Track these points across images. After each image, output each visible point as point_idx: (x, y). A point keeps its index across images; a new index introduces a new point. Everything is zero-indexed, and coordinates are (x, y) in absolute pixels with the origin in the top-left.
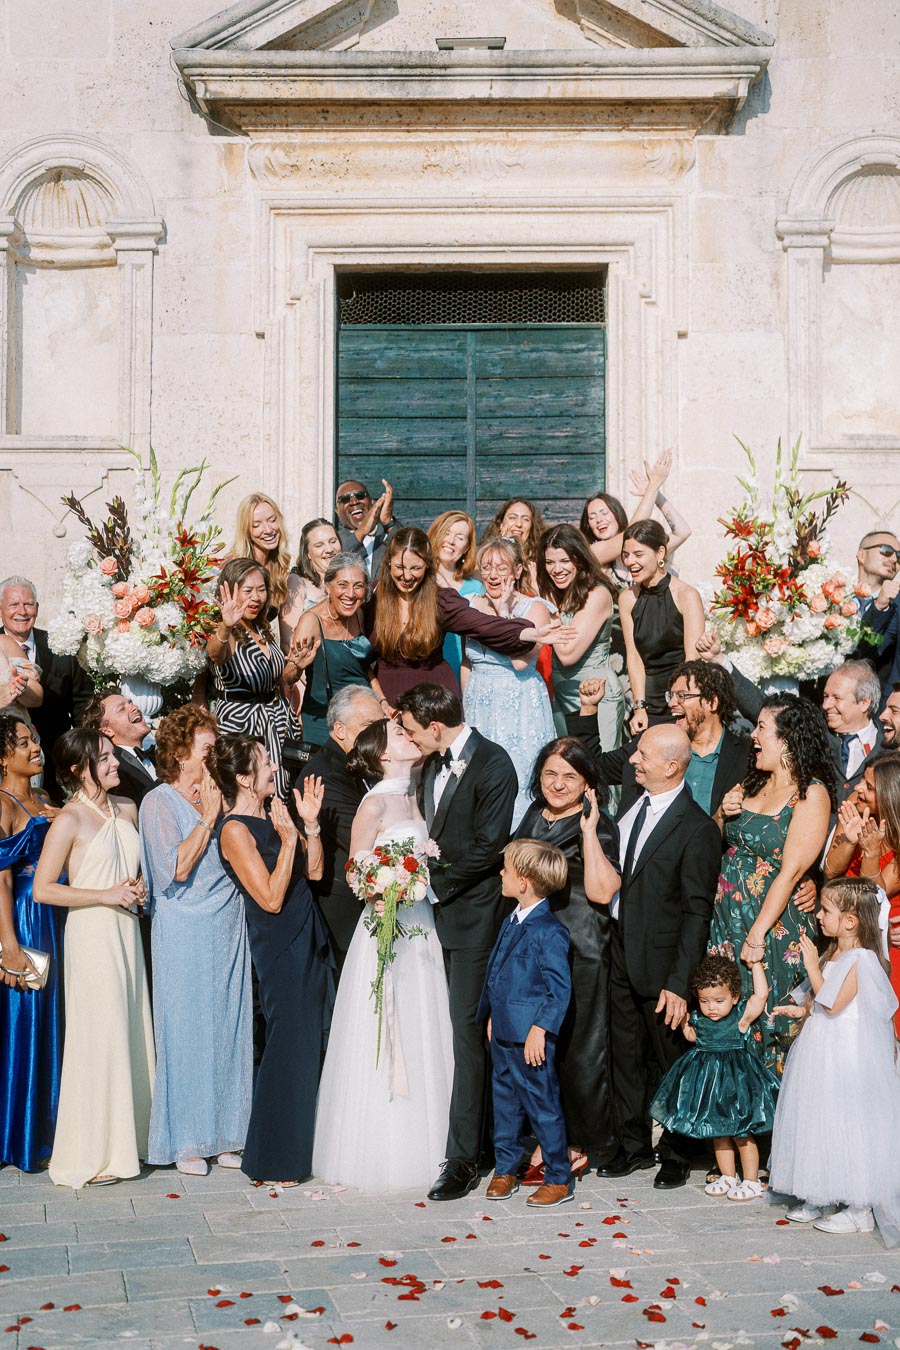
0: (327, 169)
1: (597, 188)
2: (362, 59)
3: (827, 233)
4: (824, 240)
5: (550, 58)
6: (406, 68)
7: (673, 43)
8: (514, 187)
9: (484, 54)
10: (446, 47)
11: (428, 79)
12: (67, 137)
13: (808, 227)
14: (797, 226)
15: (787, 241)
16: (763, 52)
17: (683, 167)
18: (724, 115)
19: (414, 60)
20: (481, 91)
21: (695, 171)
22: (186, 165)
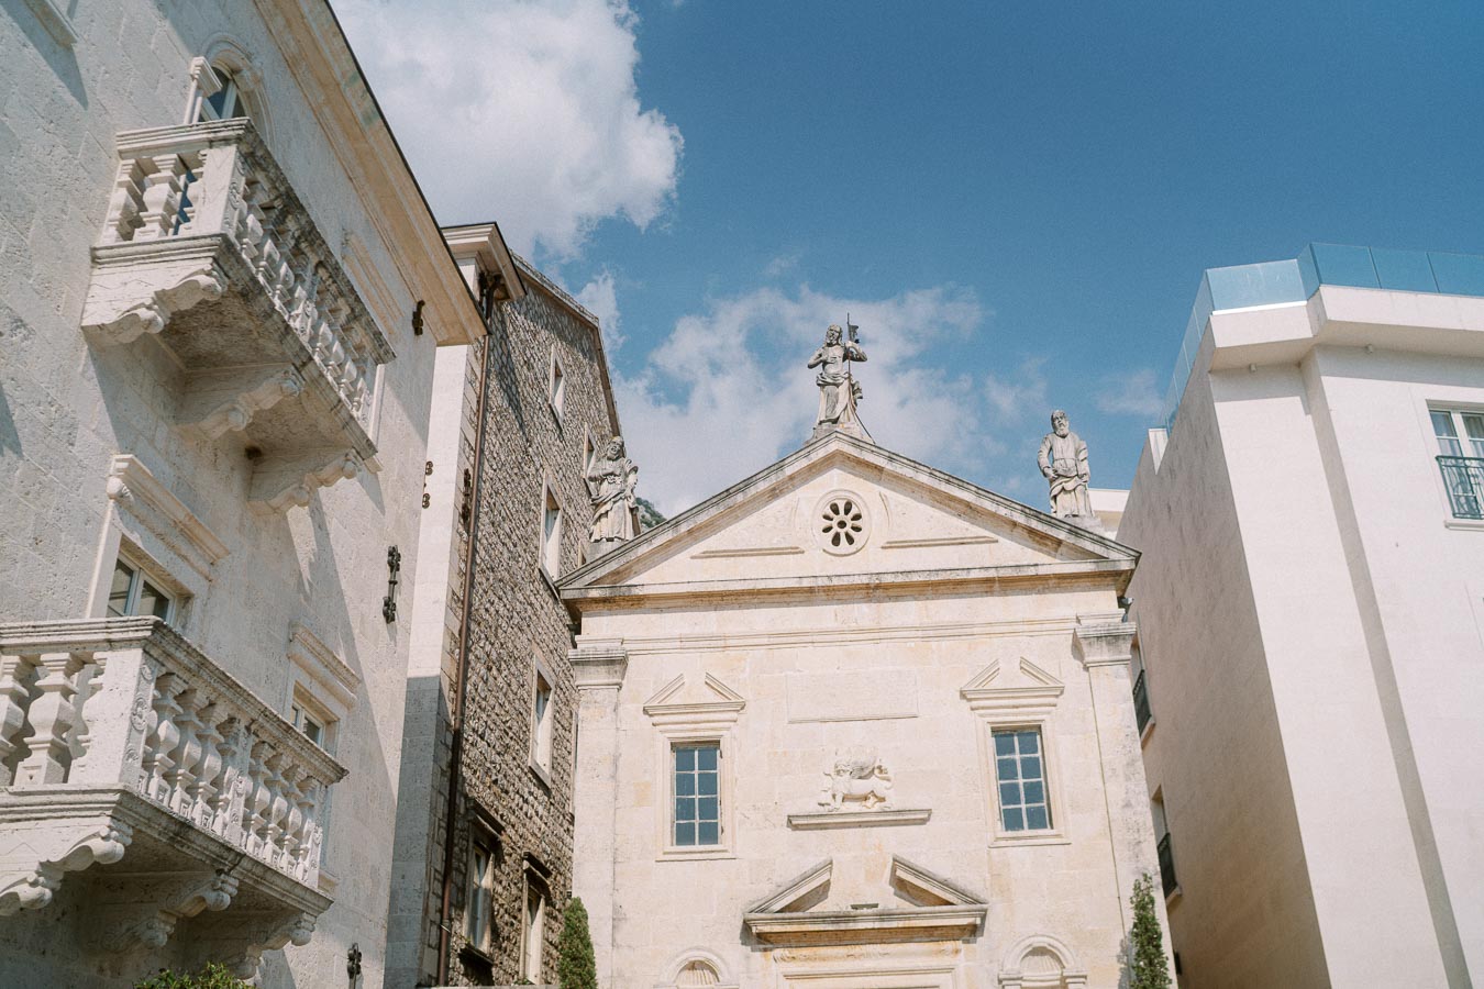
0: (807, 959)
1: (920, 963)
2: (820, 915)
3: (1021, 979)
4: (1019, 982)
5: (898, 911)
6: (838, 918)
7: (952, 904)
8: (886, 964)
9: (870, 911)
10: (855, 907)
11: (848, 921)
12: (698, 949)
13: (1012, 976)
14: (1007, 977)
15: (1004, 983)
16: (984, 906)
17: (957, 952)
18: (973, 931)
19: (841, 914)
20: (870, 925)
21: (962, 954)
22: (748, 957)
